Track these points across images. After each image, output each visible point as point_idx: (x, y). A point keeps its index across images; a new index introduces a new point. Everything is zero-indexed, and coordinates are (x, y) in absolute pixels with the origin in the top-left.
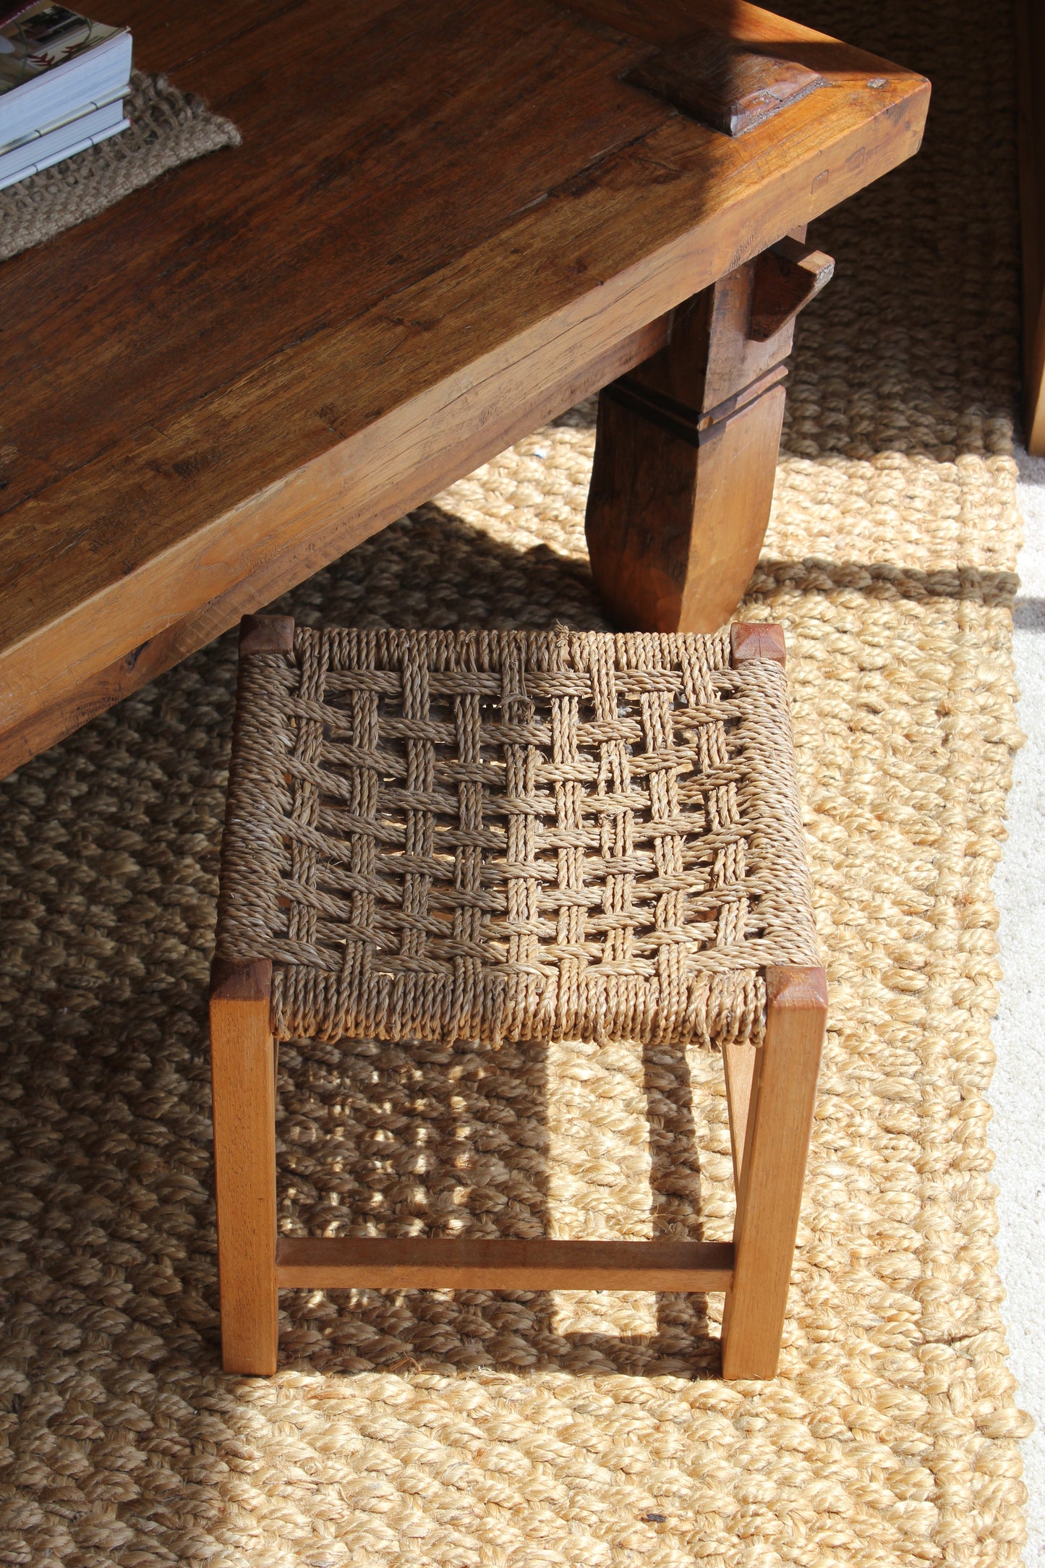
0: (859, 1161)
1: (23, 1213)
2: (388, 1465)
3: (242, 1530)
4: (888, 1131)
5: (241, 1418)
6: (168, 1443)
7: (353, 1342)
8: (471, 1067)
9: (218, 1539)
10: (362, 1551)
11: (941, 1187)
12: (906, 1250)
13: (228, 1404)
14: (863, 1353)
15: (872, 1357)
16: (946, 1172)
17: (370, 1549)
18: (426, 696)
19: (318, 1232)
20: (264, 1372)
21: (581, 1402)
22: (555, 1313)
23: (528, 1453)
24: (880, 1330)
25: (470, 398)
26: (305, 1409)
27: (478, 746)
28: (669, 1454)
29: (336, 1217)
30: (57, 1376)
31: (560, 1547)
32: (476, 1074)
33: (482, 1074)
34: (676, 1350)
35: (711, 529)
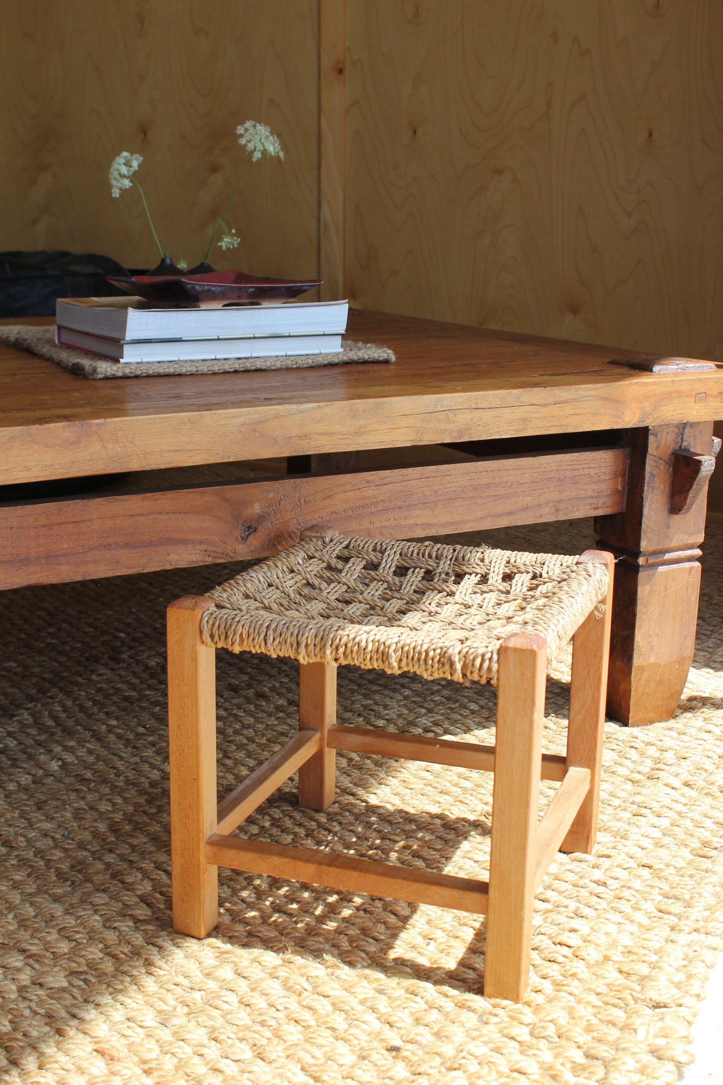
0: (632, 919)
1: (116, 851)
2: (240, 989)
3: (131, 998)
4: (660, 911)
5: (170, 951)
6: (119, 952)
7: (260, 935)
8: (411, 843)
9: (113, 999)
10: (196, 1023)
11: (682, 938)
12: (644, 962)
13: (168, 945)
14: (588, 1003)
15: (594, 1007)
16: (690, 933)
17: (200, 1023)
18: (393, 565)
19: (274, 890)
20: (196, 935)
21: (382, 987)
22: (393, 948)
23: (333, 1004)
24: (606, 995)
25: (451, 415)
26: (211, 956)
27: (413, 587)
28: (425, 1022)
29: (288, 885)
30: (81, 912)
31: (323, 1050)
32: (411, 846)
33: (415, 847)
34: (461, 978)
35: (650, 636)
